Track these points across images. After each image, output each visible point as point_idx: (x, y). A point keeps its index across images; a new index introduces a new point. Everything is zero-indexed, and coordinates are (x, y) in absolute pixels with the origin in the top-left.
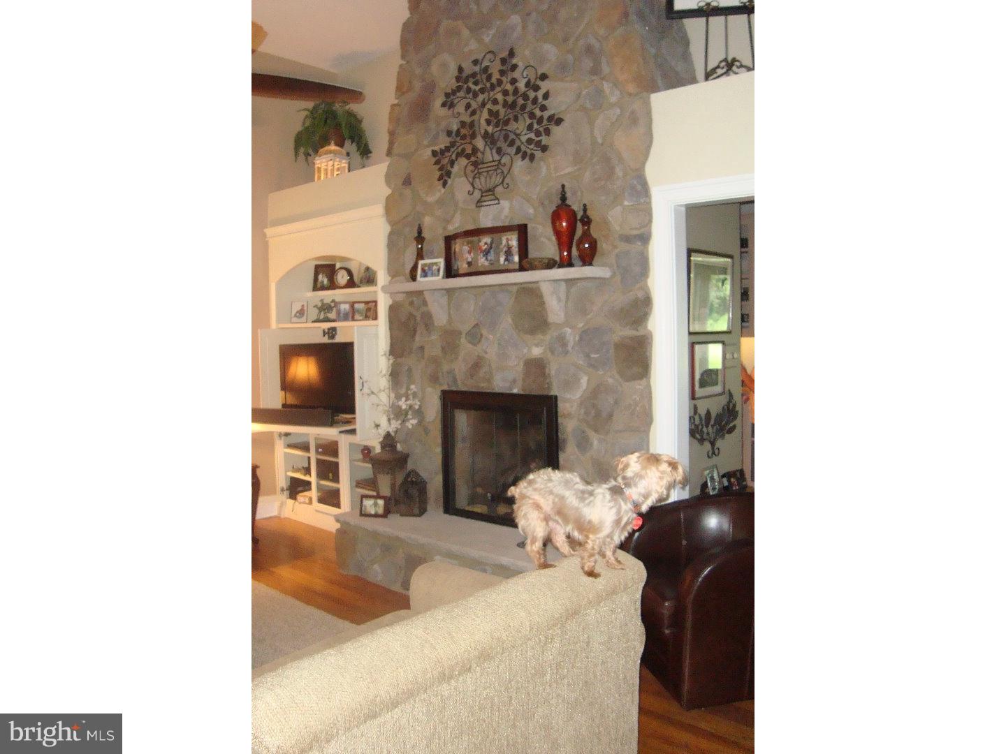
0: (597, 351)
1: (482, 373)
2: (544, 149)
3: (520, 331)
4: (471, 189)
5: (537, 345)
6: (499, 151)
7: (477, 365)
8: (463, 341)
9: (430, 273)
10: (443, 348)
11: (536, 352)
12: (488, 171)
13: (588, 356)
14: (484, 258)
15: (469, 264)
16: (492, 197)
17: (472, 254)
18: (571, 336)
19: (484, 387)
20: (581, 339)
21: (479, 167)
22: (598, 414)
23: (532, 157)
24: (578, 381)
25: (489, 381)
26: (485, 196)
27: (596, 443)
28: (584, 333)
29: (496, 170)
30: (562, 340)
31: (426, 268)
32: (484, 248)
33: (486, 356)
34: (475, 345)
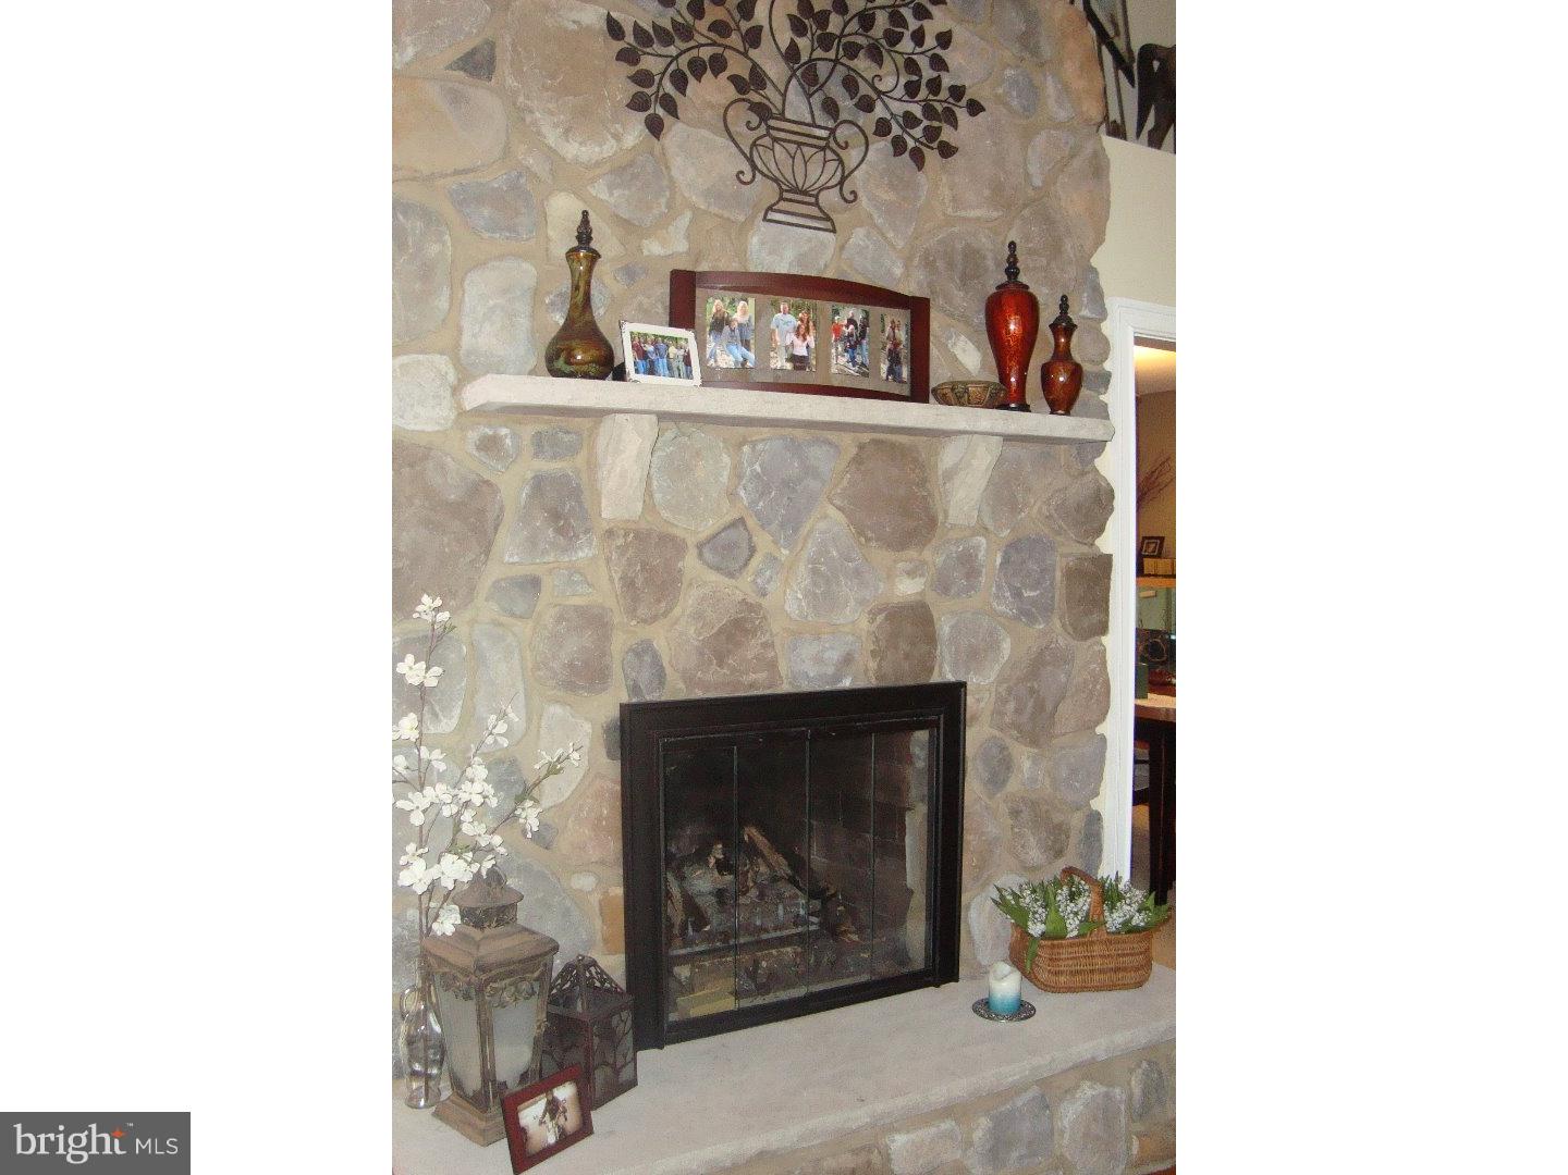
0: (1036, 585)
1: (752, 649)
2: (947, 151)
3: (868, 540)
4: (746, 167)
5: (911, 574)
6: (831, 107)
7: (740, 627)
8: (690, 563)
9: (662, 364)
10: (629, 584)
11: (908, 588)
12: (799, 144)
13: (1017, 594)
14: (847, 356)
15: (799, 362)
16: (814, 211)
17: (811, 339)
18: (989, 555)
19: (755, 683)
20: (1006, 561)
21: (772, 123)
22: (1040, 707)
23: (918, 158)
24: (993, 646)
25: (772, 665)
26: (787, 200)
27: (1027, 765)
28: (1013, 547)
29: (823, 149)
30: (968, 564)
31: (650, 348)
32: (847, 331)
33: (765, 602)
34: (731, 575)
